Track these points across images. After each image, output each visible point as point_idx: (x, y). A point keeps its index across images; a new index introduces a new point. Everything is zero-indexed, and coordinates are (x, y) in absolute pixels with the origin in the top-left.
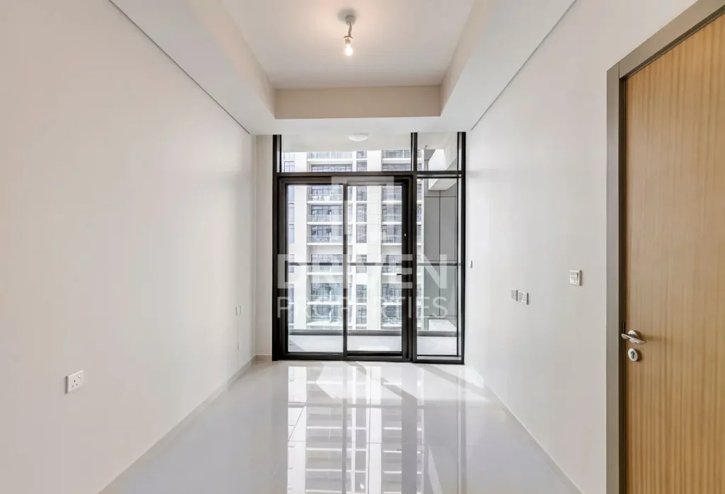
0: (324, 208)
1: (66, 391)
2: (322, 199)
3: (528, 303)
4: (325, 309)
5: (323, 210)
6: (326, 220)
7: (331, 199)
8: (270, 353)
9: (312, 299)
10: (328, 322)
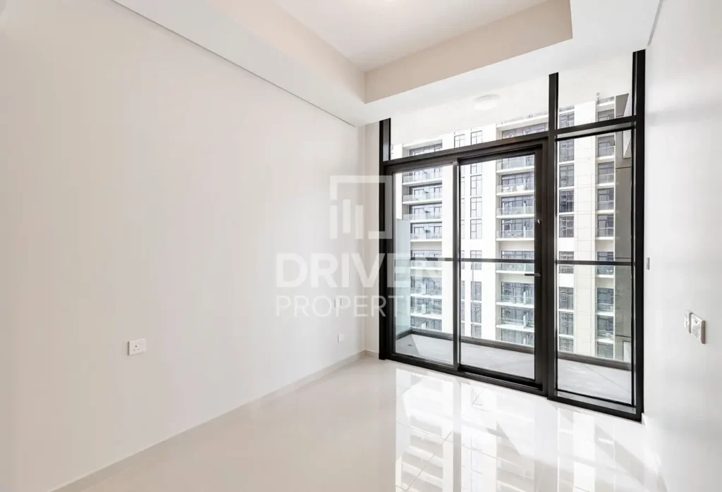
0: (517, 199)
1: (128, 354)
2: (515, 189)
3: (704, 341)
4: (519, 313)
5: (515, 201)
6: (519, 213)
7: (526, 189)
8: (376, 350)
9: (502, 300)
10: (523, 327)
